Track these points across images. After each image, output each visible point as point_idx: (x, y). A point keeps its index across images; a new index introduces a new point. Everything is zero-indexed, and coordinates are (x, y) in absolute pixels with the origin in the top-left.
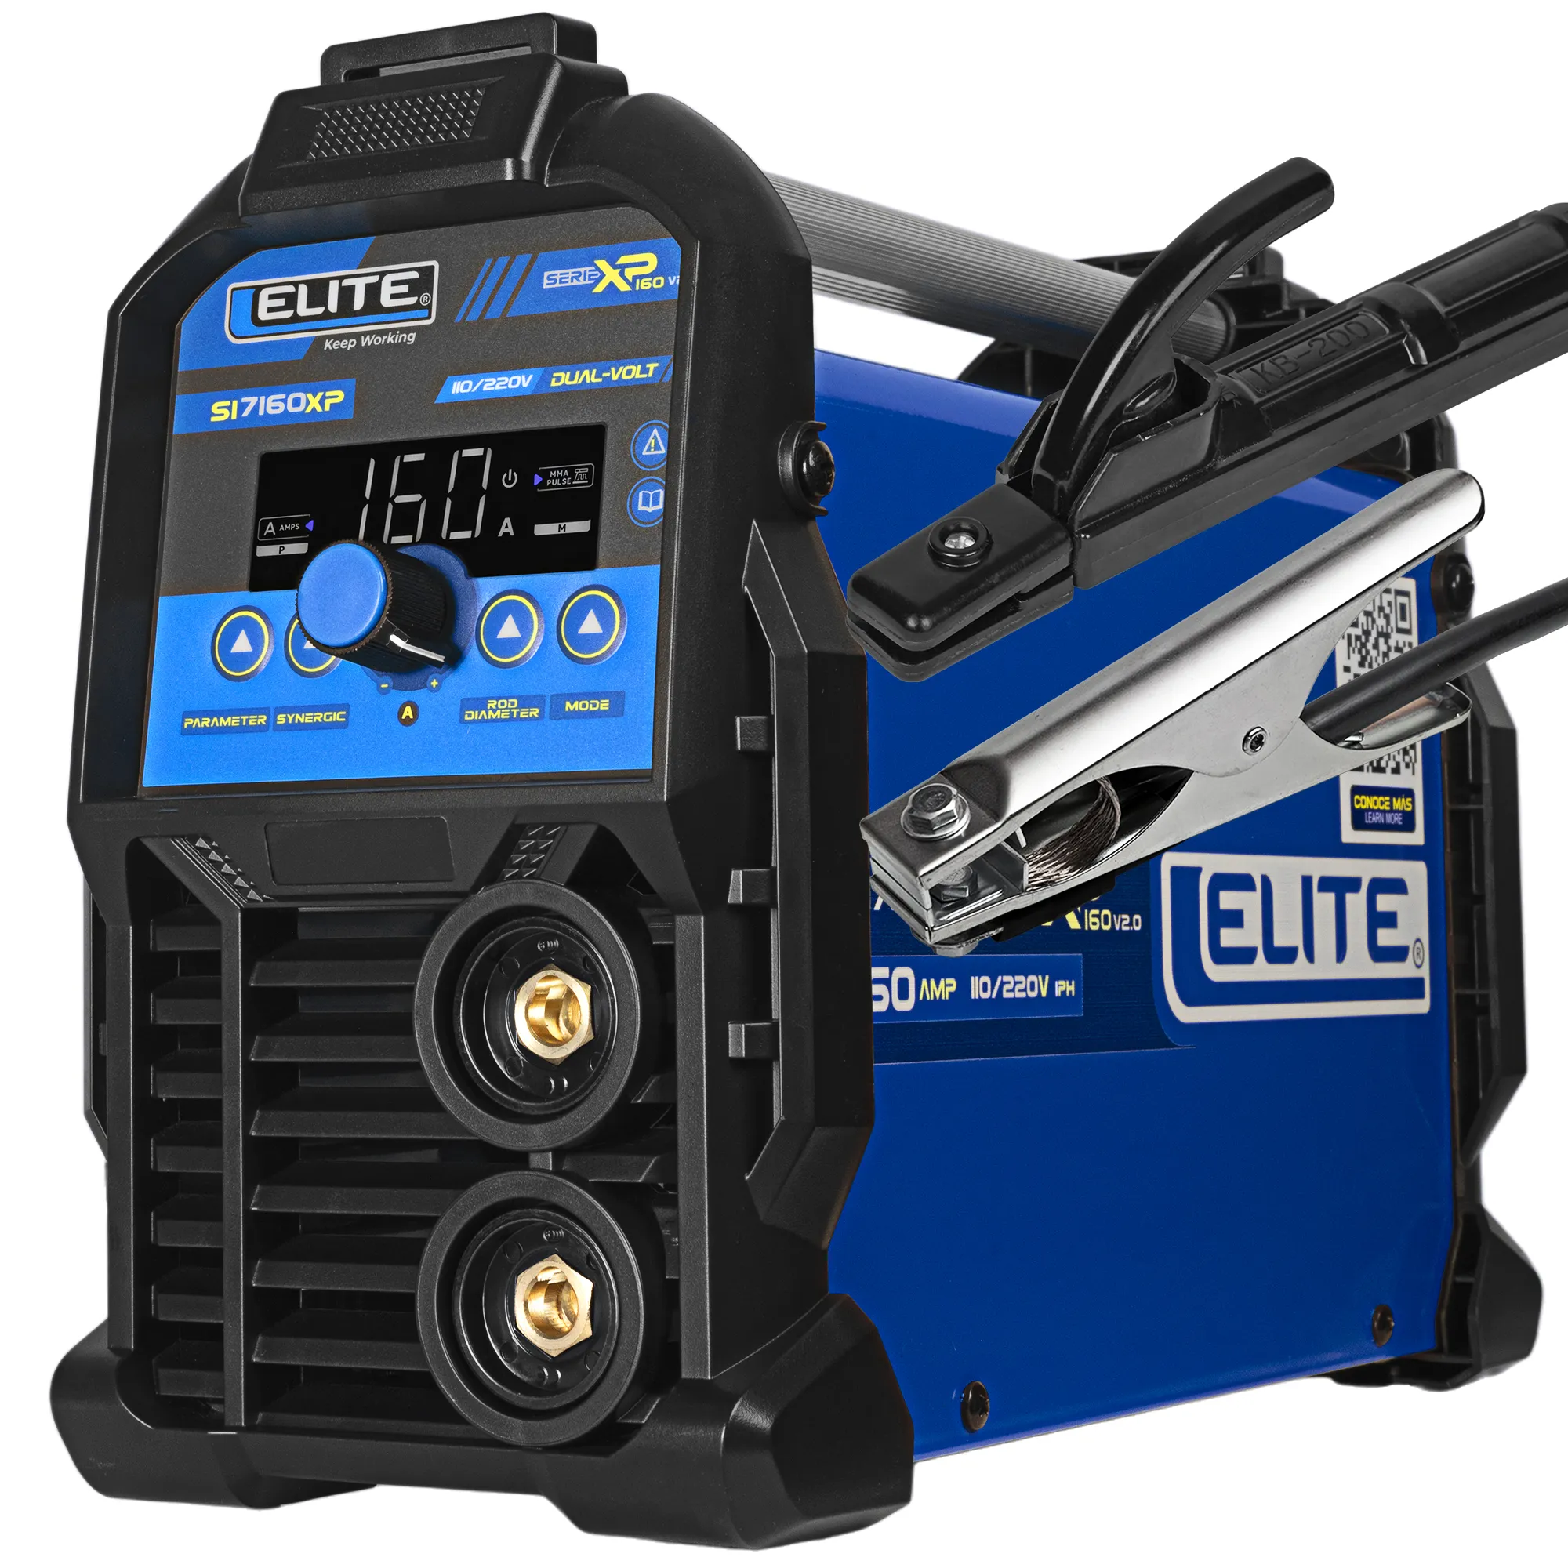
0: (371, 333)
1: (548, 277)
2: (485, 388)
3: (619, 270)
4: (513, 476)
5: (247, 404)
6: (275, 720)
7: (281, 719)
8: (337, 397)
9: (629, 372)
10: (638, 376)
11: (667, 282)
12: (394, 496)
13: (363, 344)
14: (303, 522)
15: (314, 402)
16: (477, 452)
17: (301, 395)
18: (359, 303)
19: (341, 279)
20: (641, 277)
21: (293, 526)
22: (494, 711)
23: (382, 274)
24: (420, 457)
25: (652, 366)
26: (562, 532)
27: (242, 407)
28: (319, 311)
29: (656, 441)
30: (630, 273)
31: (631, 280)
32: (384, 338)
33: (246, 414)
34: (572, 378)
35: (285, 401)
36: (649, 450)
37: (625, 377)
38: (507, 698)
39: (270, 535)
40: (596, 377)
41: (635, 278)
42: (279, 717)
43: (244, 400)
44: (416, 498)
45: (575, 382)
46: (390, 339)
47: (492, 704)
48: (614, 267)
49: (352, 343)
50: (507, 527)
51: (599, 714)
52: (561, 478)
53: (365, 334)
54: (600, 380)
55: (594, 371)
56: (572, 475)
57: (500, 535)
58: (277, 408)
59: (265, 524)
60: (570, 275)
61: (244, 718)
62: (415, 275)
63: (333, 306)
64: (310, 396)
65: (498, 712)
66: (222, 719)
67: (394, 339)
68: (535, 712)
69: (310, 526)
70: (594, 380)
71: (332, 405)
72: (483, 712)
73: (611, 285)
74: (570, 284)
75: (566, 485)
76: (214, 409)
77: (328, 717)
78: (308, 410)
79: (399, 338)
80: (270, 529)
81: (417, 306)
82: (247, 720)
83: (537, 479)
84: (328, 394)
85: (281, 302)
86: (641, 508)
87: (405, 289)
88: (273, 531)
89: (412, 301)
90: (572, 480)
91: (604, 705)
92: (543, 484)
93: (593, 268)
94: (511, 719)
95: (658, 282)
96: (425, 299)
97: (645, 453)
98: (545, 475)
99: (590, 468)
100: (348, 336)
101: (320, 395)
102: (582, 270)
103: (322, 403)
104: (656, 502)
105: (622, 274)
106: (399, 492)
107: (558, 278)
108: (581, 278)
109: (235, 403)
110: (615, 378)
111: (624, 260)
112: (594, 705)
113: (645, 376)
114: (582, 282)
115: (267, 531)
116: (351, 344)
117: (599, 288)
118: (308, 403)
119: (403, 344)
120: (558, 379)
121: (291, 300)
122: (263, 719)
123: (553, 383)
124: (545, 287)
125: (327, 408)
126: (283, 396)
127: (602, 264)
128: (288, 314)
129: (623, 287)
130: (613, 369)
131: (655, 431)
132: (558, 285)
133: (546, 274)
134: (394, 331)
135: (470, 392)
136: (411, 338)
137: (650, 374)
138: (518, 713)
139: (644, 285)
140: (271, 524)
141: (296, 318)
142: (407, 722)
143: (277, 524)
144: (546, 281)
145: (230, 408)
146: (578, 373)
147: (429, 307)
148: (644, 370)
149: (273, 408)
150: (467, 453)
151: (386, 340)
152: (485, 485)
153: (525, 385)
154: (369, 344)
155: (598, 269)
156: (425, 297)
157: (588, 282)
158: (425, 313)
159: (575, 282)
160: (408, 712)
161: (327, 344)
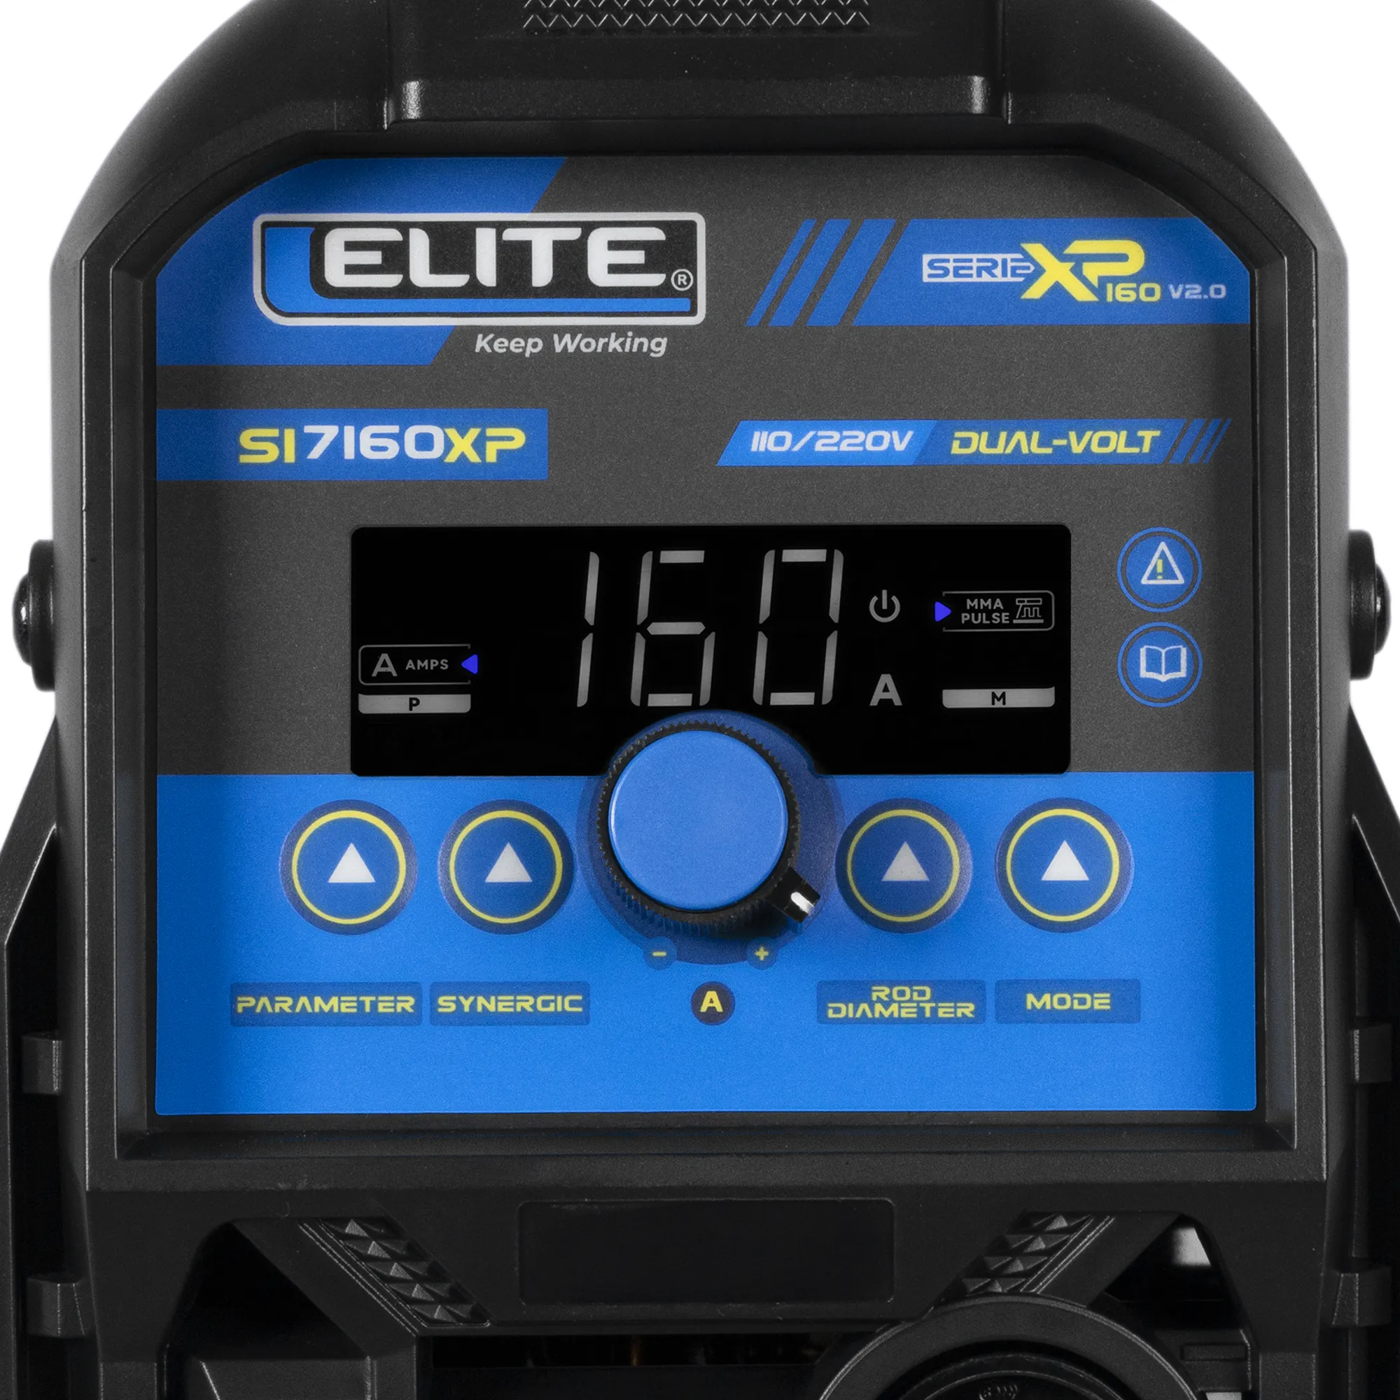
0: (574, 331)
1: (931, 264)
2: (819, 447)
3: (1071, 264)
4: (891, 604)
5: (317, 437)
6: (434, 1005)
7: (447, 1004)
8: (511, 439)
9: (1104, 442)
10: (1122, 449)
11: (1165, 292)
12: (648, 622)
13: (559, 349)
14: (455, 658)
15: (463, 445)
16: (816, 555)
17: (436, 432)
18: (542, 273)
19: (500, 227)
20: (1116, 280)
21: (434, 663)
22: (887, 1005)
23: (588, 228)
24: (694, 557)
25: (1148, 436)
26: (999, 704)
27: (305, 443)
28: (459, 280)
29: (1166, 563)
30: (1093, 271)
31: (1095, 283)
32: (602, 341)
33: (316, 453)
34: (992, 443)
35: (399, 438)
36: (1153, 575)
37: (1095, 448)
38: (910, 984)
39: (384, 676)
40: (1041, 444)
41: (1103, 280)
42: (441, 1001)
43: (309, 429)
44: (695, 628)
45: (999, 450)
46: (614, 345)
47: (881, 992)
48: (1063, 258)
49: (535, 345)
50: (886, 690)
51: (1094, 1017)
52: (989, 612)
53: (562, 331)
54: (1049, 451)
55: (1036, 435)
56: (1010, 607)
57: (874, 702)
58: (384, 449)
59: (371, 658)
60: (975, 265)
61: (367, 1000)
62: (657, 235)
63: (487, 272)
64: (452, 433)
65: (894, 1007)
66: (318, 1000)
67: (623, 345)
68: (968, 1009)
69: (471, 664)
70: (1035, 449)
71: (500, 453)
72: (864, 1006)
73: (1057, 289)
74: (975, 279)
75: (1000, 625)
76: (246, 438)
77: (545, 1004)
78: (452, 458)
79: (634, 344)
80: (385, 665)
81: (664, 291)
82: (374, 1005)
83: (941, 612)
84: (491, 432)
85: (375, 258)
86: (1144, 673)
87: (638, 257)
88: (391, 669)
89: (655, 280)
90: (1012, 617)
91: (1101, 1002)
92: (953, 620)
93: (1019, 256)
94: (921, 1017)
95: (1150, 292)
96: (682, 279)
97: (1144, 581)
98: (958, 605)
99: (1046, 598)
100: (526, 332)
101: (473, 433)
102: (998, 257)
103: (479, 445)
104: (1173, 665)
105: (1077, 272)
106: (657, 614)
107: (951, 266)
108: (998, 271)
109: (290, 435)
110: (1077, 449)
111: (1079, 247)
112: (1082, 1002)
113: (1136, 450)
114: (1000, 279)
115: (378, 669)
116: (533, 347)
117: (1036, 291)
118: (449, 445)
119: (641, 357)
120: (966, 443)
121: (396, 257)
122: (407, 1003)
123: (956, 449)
124: (926, 279)
125: (491, 457)
126: (395, 429)
127: (1037, 251)
128: (392, 280)
129: (1082, 294)
130: (1072, 435)
131: (1163, 546)
132: (950, 279)
133: (926, 258)
134: (621, 331)
135: (789, 452)
136: (659, 348)
137: (1146, 448)
138: (934, 1011)
139: (1123, 294)
140: (385, 657)
141: (407, 290)
142: (711, 1017)
143: (399, 658)
144: (926, 271)
145: (279, 442)
146: (1003, 435)
147: (692, 294)
148: (1133, 441)
149: (374, 448)
150: (792, 556)
151: (606, 345)
152: (834, 612)
153: (900, 447)
154: (571, 349)
155: (1028, 257)
156: (680, 278)
157: (1009, 279)
158: (685, 304)
159: (986, 278)
160: (712, 1000)
161: (481, 343)
